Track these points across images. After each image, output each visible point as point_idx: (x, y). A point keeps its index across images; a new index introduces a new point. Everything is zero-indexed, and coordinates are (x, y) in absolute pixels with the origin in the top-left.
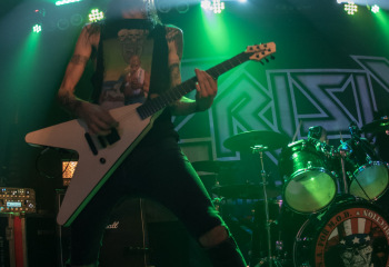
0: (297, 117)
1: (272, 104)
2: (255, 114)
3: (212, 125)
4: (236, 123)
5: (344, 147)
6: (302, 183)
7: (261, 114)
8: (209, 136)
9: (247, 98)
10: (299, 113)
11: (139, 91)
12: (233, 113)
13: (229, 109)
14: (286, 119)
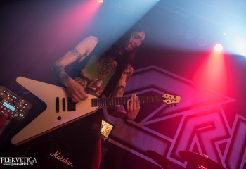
1: (229, 140)
2: (213, 141)
3: (178, 131)
4: (195, 139)
7: (217, 144)
8: (173, 138)
9: (212, 126)
11: (95, 89)
12: (197, 131)
13: (196, 127)
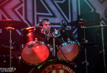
0: (36, 13)
1: (23, 5)
2: (13, 9)
5: (56, 33)
6: (33, 48)
10: (37, 12)
14: (30, 14)
